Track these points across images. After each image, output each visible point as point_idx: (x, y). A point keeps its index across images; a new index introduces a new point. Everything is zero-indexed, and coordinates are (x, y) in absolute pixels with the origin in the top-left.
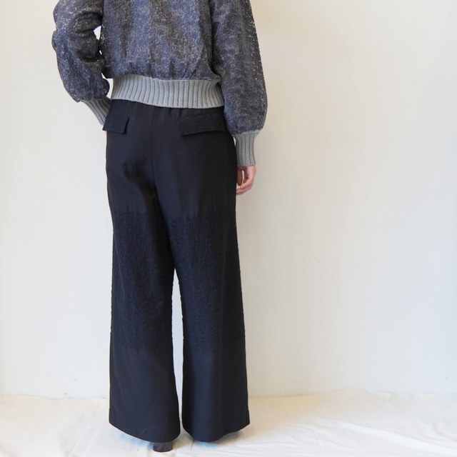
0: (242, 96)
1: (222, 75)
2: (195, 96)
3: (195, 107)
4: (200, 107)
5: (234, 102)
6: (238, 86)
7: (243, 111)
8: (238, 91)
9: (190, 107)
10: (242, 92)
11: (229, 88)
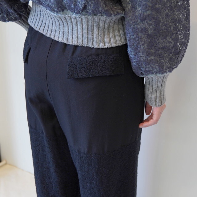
0: (149, 36)
1: (127, 9)
2: (90, 34)
3: (90, 45)
4: (95, 46)
5: (139, 43)
6: (145, 25)
7: (149, 54)
8: (144, 30)
9: (85, 45)
10: (150, 32)
11: (132, 27)
